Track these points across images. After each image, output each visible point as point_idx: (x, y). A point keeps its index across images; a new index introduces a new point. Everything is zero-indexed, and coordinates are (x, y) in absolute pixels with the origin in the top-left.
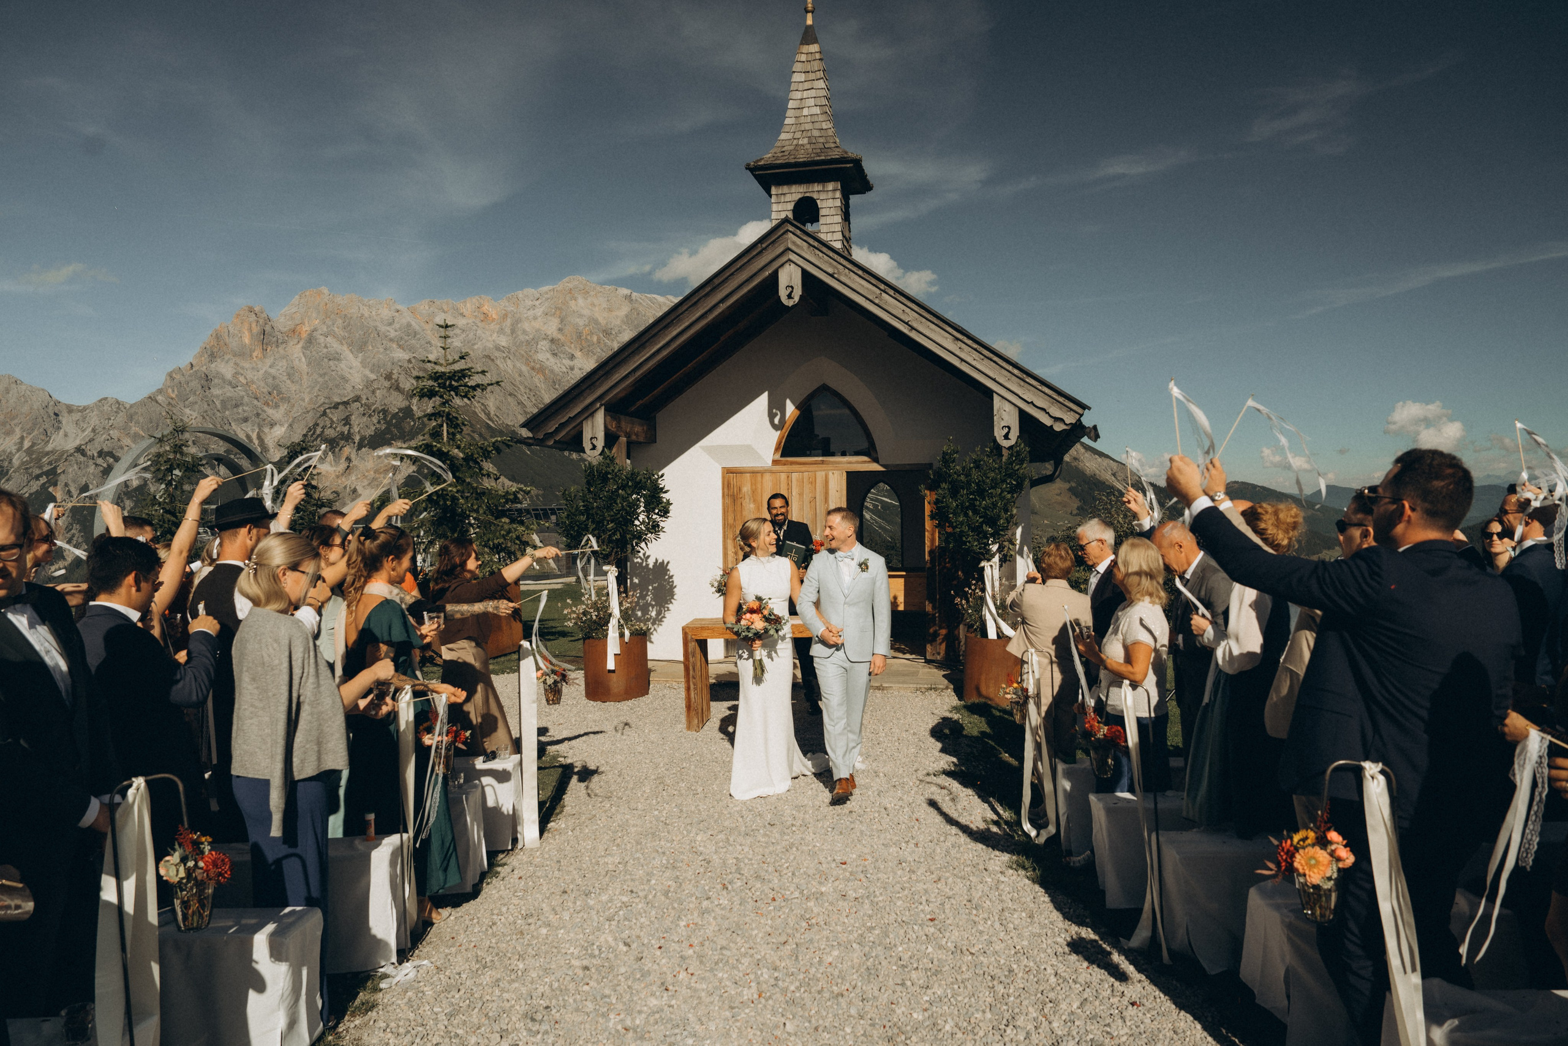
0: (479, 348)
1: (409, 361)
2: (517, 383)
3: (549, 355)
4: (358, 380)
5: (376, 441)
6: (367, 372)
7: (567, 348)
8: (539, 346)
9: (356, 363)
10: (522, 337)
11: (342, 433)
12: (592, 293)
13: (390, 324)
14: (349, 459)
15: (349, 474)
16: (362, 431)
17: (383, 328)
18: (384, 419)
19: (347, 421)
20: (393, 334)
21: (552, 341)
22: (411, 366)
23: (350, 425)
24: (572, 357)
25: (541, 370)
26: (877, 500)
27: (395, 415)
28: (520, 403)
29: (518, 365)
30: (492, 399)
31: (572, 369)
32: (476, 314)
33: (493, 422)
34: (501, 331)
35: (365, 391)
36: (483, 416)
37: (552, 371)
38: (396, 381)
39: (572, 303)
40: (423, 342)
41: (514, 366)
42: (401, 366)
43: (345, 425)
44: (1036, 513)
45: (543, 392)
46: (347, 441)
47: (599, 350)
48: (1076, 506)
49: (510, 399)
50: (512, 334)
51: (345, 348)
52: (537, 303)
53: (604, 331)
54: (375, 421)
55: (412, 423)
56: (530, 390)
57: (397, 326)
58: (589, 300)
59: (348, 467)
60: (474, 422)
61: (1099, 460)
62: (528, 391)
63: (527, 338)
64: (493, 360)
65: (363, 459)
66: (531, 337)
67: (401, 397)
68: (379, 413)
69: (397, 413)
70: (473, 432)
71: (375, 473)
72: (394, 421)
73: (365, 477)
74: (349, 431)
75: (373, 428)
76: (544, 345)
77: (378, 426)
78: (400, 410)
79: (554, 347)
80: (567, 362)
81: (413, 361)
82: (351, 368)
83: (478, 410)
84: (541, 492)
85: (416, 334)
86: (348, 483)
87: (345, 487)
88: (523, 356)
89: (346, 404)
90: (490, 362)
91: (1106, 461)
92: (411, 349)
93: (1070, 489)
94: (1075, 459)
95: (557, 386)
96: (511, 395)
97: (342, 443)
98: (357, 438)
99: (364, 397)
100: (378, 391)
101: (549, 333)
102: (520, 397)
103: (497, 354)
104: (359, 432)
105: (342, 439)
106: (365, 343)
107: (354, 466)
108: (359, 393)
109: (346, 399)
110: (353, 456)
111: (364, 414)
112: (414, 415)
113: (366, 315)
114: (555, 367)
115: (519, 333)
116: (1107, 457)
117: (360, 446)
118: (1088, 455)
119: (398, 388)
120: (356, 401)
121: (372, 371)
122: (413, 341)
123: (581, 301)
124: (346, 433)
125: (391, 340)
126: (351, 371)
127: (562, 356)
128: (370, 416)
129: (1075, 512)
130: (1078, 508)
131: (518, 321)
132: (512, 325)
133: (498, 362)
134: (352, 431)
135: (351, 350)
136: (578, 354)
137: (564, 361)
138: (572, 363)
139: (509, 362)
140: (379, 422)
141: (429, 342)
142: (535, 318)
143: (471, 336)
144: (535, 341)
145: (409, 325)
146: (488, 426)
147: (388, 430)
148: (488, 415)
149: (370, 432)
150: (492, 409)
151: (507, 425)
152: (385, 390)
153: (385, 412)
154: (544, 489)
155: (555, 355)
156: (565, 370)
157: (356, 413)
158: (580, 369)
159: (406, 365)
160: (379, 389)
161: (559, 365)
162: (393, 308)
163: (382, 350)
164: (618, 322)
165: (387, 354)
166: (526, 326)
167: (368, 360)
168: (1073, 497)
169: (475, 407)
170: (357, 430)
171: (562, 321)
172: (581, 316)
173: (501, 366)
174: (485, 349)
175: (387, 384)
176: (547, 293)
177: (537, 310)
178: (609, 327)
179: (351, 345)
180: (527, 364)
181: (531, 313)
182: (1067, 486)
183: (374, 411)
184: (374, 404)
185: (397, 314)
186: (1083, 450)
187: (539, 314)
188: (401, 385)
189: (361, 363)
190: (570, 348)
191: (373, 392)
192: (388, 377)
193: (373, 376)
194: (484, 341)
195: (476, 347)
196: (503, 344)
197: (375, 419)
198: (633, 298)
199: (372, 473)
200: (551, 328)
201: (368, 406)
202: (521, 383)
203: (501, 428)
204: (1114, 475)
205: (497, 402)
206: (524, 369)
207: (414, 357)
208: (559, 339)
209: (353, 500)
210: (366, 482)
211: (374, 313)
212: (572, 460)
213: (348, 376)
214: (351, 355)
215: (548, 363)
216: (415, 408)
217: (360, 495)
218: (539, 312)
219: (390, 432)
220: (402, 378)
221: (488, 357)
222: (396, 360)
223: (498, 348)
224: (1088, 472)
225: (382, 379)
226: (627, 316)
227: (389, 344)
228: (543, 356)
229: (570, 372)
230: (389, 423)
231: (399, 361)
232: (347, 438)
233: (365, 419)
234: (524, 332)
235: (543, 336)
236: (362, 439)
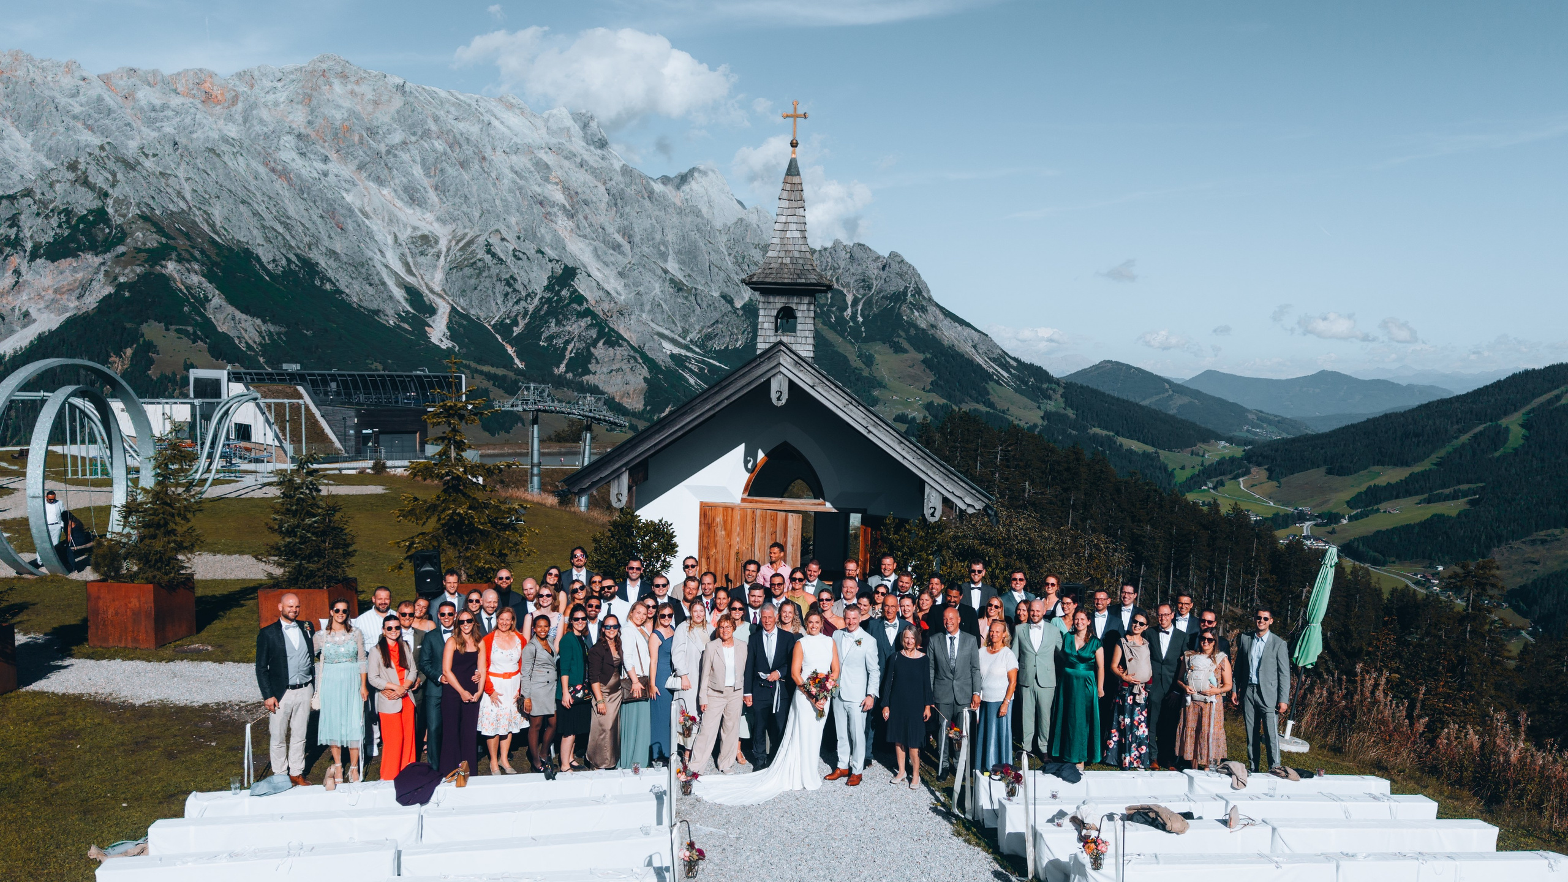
0: (198, 138)
1: (102, 148)
2: (252, 188)
3: (294, 155)
4: (29, 167)
5: (56, 251)
6: (41, 158)
7: (319, 148)
8: (282, 142)
9: (25, 144)
10: (258, 128)
11: (8, 237)
12: (353, 79)
13: (73, 96)
14: (17, 272)
15: (19, 292)
16: (36, 236)
17: (63, 101)
18: (68, 222)
19: (14, 221)
20: (77, 109)
21: (299, 136)
22: (104, 154)
23: (19, 227)
24: (326, 160)
25: (284, 173)
26: (703, 362)
27: (82, 219)
28: (256, 214)
29: (254, 164)
30: (218, 206)
31: (325, 174)
32: (194, 92)
33: (219, 236)
34: (230, 118)
35: (39, 182)
36: (206, 228)
37: (299, 176)
38: (84, 173)
39: (325, 88)
40: (121, 123)
41: (248, 165)
42: (90, 154)
43: (11, 226)
44: (885, 387)
45: (287, 201)
46: (14, 247)
47: (361, 153)
48: (930, 380)
49: (242, 208)
50: (245, 121)
51: (8, 122)
52: (279, 85)
53: (368, 129)
54: (55, 225)
55: (107, 230)
56: (270, 198)
57: (82, 98)
58: (350, 87)
59: (17, 282)
60: (193, 235)
61: (960, 328)
62: (266, 199)
63: (265, 129)
64: (218, 155)
65: (38, 273)
66: (271, 128)
67: (90, 195)
68: (60, 214)
69: (86, 215)
70: (193, 248)
71: (56, 291)
72: (81, 226)
73: (42, 297)
74: (17, 235)
75: (52, 234)
76: (288, 140)
77: (58, 231)
78: (90, 212)
79: (301, 145)
80: (320, 166)
81: (107, 147)
82: (17, 151)
83: (199, 220)
84: (283, 329)
85: (110, 112)
86: (18, 303)
87: (13, 309)
88: (260, 154)
89: (12, 198)
90: (216, 159)
91: (967, 331)
92: (104, 132)
93: (924, 361)
94: (933, 326)
95: (305, 196)
96: (243, 202)
97: (7, 250)
98: (29, 245)
99: (38, 191)
100: (58, 185)
101: (294, 126)
102: (255, 205)
103: (225, 148)
104: (32, 236)
105: (7, 245)
106: (38, 119)
107: (25, 281)
108: (29, 185)
109: (11, 192)
110: (24, 268)
111: (38, 214)
112: (110, 220)
113: (39, 80)
114: (303, 171)
115: (255, 122)
116: (968, 325)
117: (34, 256)
118: (947, 322)
119: (86, 183)
120: (26, 196)
121: (48, 158)
122: (107, 121)
123: (338, 87)
124: (13, 237)
125: (75, 117)
126: (18, 154)
127: (312, 157)
128: (47, 217)
129: (928, 387)
130: (932, 384)
131: (253, 106)
132: (245, 111)
133: (226, 158)
134: (21, 235)
135: (17, 127)
136: (333, 156)
137: (315, 163)
138: (324, 167)
139: (240, 159)
140: (60, 226)
141: (129, 125)
142: (276, 104)
143: (188, 120)
144: (276, 134)
145: (100, 99)
146: (213, 242)
147: (71, 238)
148: (213, 226)
149: (48, 237)
150: (218, 220)
151: (239, 241)
152: (68, 184)
153: (68, 212)
154: (288, 326)
155: (303, 154)
156: (317, 176)
157: (27, 212)
158: (336, 176)
159: (97, 152)
160: (58, 181)
161: (308, 169)
162: (77, 74)
163: (62, 130)
164: (387, 119)
165: (69, 136)
166: (264, 114)
167: (42, 142)
168: (928, 370)
169: (195, 215)
170: (28, 235)
171: (312, 111)
172: (338, 107)
173: (230, 164)
174: (207, 139)
175: (71, 176)
176: (292, 73)
177: (278, 95)
178: (375, 123)
179: (17, 120)
180: (266, 164)
181: (271, 97)
182: (921, 357)
183: (52, 211)
184: (52, 201)
185: (82, 83)
186: (941, 316)
187: (282, 100)
188: (90, 179)
189: (32, 145)
190: (323, 147)
191: (51, 185)
192: (73, 167)
193: (50, 164)
194: (206, 128)
195: (195, 136)
196: (233, 134)
197: (54, 222)
198: (407, 89)
199: (51, 292)
200: (298, 118)
201: (44, 204)
202: (258, 188)
203: (230, 244)
204: (975, 347)
205: (225, 210)
206: (262, 170)
207: (109, 143)
208: (308, 135)
209: (24, 326)
210: (42, 305)
211: (49, 78)
212: (326, 291)
213: (12, 160)
214: (18, 134)
215: (293, 164)
216: (110, 211)
217: (34, 321)
218: (282, 96)
219: (78, 241)
220: (92, 170)
221: (212, 150)
222: (82, 145)
223: (226, 140)
224: (946, 343)
225: (63, 170)
226: (398, 112)
227: (72, 123)
228: (288, 154)
229: (322, 178)
230: (74, 229)
231: (87, 146)
232: (16, 244)
233: (40, 220)
234: (262, 121)
235: (288, 129)
236: (36, 247)
